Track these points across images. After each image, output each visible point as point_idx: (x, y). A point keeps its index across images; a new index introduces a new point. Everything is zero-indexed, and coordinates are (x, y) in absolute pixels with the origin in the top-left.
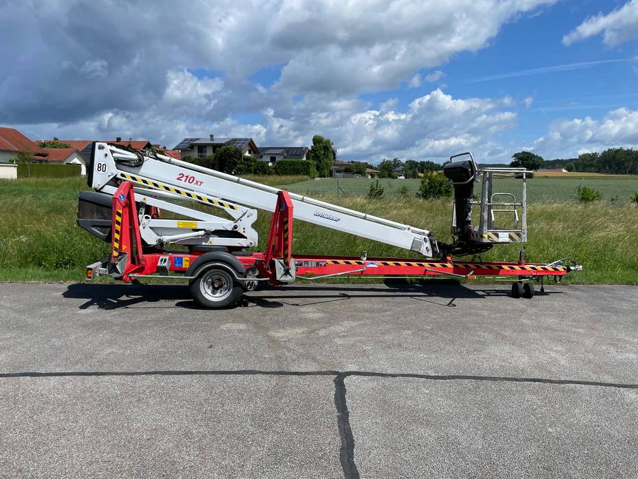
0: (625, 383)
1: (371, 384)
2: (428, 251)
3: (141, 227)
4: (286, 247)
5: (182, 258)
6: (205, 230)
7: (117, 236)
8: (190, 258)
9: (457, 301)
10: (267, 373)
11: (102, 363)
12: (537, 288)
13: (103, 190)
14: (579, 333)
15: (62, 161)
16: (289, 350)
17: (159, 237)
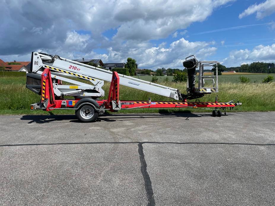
0: (259, 144)
1: (153, 146)
2: (177, 98)
3: (54, 89)
4: (117, 96)
5: (72, 101)
6: (81, 89)
7: (44, 92)
8: (75, 101)
9: (189, 118)
10: (110, 143)
11: (39, 141)
12: (223, 113)
13: (37, 73)
14: (240, 128)
15: (18, 70)
16: (119, 135)
17: (62, 93)
